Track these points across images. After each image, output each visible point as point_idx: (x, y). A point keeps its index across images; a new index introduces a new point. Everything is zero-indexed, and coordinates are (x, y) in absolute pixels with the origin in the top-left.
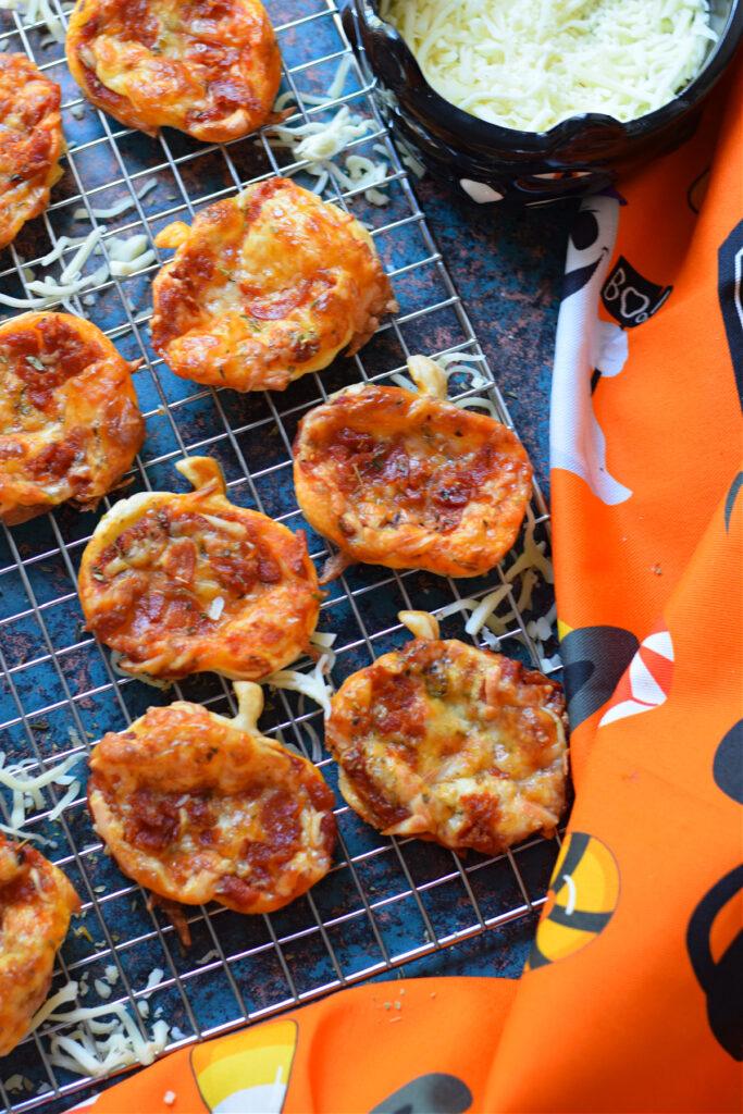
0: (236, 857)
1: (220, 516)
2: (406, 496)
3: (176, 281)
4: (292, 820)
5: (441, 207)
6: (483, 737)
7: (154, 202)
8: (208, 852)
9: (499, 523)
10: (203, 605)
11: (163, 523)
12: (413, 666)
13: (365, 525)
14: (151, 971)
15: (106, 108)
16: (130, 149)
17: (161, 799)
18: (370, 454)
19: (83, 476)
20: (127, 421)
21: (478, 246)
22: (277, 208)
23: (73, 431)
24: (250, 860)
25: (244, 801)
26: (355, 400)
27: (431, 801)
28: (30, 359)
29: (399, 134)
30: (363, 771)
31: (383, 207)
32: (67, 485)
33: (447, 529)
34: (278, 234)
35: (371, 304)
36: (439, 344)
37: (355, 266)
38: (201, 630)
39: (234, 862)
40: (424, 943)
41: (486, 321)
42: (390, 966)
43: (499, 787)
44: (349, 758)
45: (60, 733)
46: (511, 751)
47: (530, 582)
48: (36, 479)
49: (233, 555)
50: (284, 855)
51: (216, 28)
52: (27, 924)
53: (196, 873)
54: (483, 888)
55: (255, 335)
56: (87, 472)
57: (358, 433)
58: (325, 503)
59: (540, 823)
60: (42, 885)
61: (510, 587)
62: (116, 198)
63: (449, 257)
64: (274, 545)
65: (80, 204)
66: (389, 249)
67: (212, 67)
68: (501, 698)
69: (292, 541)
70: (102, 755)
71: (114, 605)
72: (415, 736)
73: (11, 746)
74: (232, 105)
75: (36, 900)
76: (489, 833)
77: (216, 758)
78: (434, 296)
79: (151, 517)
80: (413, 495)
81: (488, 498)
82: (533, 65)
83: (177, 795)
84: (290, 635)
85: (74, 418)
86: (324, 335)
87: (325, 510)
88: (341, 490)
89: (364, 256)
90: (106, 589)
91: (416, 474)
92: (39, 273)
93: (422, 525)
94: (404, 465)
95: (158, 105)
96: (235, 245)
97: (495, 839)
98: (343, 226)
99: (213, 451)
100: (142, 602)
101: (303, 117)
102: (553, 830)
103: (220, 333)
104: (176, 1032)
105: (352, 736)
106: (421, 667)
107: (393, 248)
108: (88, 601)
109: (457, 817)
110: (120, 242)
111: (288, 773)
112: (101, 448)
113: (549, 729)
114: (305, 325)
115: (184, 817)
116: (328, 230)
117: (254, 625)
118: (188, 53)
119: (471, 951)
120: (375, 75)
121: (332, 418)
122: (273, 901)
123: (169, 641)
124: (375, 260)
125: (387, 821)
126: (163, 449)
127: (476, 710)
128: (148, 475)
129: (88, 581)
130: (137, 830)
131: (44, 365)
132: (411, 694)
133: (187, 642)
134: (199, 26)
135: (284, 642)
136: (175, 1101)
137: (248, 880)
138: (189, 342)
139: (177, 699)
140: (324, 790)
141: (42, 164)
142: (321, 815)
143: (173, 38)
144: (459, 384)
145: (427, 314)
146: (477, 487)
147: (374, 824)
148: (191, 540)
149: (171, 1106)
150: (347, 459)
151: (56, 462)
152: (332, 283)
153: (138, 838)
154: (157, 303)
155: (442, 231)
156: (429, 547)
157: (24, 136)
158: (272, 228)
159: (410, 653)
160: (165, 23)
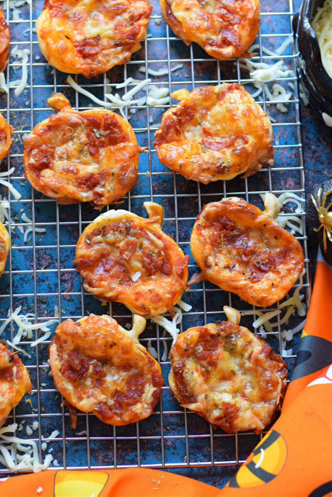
0: (109, 395)
1: (154, 235)
2: (242, 258)
3: (175, 117)
4: (140, 387)
5: (311, 122)
6: (243, 377)
7: (178, 75)
8: (97, 389)
9: (279, 287)
10: (131, 273)
11: (127, 228)
12: (222, 333)
13: (216, 265)
14: (54, 430)
15: (170, 24)
16: (176, 46)
17: (83, 357)
18: (232, 232)
19: (101, 193)
20: (129, 174)
21: (321, 146)
22: (232, 98)
23: (103, 171)
24: (115, 399)
25: (121, 371)
26: (233, 205)
27: (208, 399)
28: (95, 130)
29: (302, 81)
30: (182, 374)
31: (284, 113)
32: (91, 195)
33: (254, 280)
34: (229, 111)
35: (261, 157)
36: (287, 186)
37: (260, 138)
38: (126, 283)
39: (107, 398)
40: (183, 461)
41: (313, 182)
42: (164, 467)
43: (243, 403)
44: (177, 366)
45: (50, 307)
46: (253, 388)
47: (291, 311)
48: (78, 187)
49: (153, 254)
50: (132, 402)
51: (234, 4)
52: (3, 391)
53: (88, 397)
54: (219, 445)
55: (202, 154)
56: (103, 192)
57: (229, 221)
58: (202, 248)
59: (255, 426)
60: (16, 376)
61: (280, 312)
62: (161, 67)
63: (306, 147)
64: (173, 258)
65: (144, 65)
66: (279, 134)
67: (226, 22)
68: (257, 362)
69: (182, 259)
70: (62, 329)
71: (90, 256)
72: (211, 366)
73: (26, 305)
74: (229, 43)
75: (11, 381)
76: (230, 423)
77: (114, 347)
78: (293, 163)
79: (123, 223)
80: (245, 259)
81: (278, 273)
83: (91, 358)
84: (164, 301)
85: (105, 165)
86: (234, 165)
87: (200, 251)
88: (211, 245)
89: (265, 135)
90: (89, 248)
91: (249, 249)
92: (114, 91)
93: (244, 274)
94: (246, 243)
95: (194, 32)
96: (208, 109)
97: (232, 426)
98: (260, 118)
99: (165, 200)
100: (104, 260)
101: (260, 59)
102: (261, 431)
103: (186, 148)
104: (55, 462)
105: (182, 356)
106: (225, 335)
107: (281, 134)
108: (79, 250)
109: (218, 410)
110: (156, 89)
111: (146, 365)
112: (113, 183)
113: (275, 384)
114: (227, 157)
115: (91, 370)
116: (253, 117)
117: (150, 291)
118: (217, 11)
119: (204, 472)
120: (299, 51)
121: (220, 209)
122: (119, 421)
123: (109, 283)
124: (270, 138)
125: (185, 401)
126: (143, 192)
127: (244, 363)
128: (131, 203)
129: (83, 241)
130: (67, 368)
131: (100, 135)
132: (217, 346)
133: (117, 287)
135: (160, 304)
136: (42, 492)
137: (111, 408)
138: (171, 148)
139: (107, 314)
140: (159, 378)
141: (132, 41)
142: (155, 389)
143: (212, 2)
144: (290, 208)
146: (275, 265)
147: (179, 400)
148: (137, 240)
149: (39, 494)
150: (220, 231)
151: (90, 182)
152: (246, 142)
153: (66, 373)
154: (162, 123)
155: (307, 134)
156: (243, 286)
157: (128, 25)
158: (227, 107)
159: (222, 327)
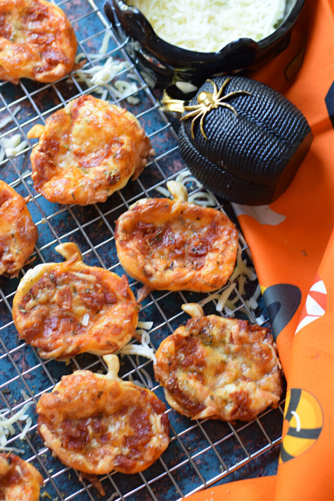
0: (121, 445)
1: (82, 272)
2: (175, 253)
3: (42, 154)
4: (146, 421)
6: (235, 362)
7: (21, 117)
8: (105, 445)
9: (225, 262)
10: (79, 319)
11: (53, 280)
12: (194, 331)
13: (156, 270)
17: (77, 423)
18: (154, 234)
19: (10, 259)
20: (28, 228)
22: (87, 111)
23: (1, 237)
24: (129, 445)
25: (119, 416)
26: (143, 207)
27: (215, 399)
29: (142, 66)
30: (178, 388)
31: (137, 105)
32: (2, 265)
33: (198, 268)
34: (90, 123)
35: (142, 152)
36: (176, 169)
37: (132, 134)
38: (79, 331)
39: (120, 448)
40: (220, 472)
42: (207, 486)
43: (248, 386)
44: (170, 383)
45: (17, 394)
46: (250, 367)
47: (242, 281)
49: (91, 292)
50: (145, 440)
51: (41, 25)
52: (19, 494)
53: (102, 457)
54: (246, 438)
55: (86, 175)
56: (12, 257)
57: (146, 224)
58: (135, 261)
59: (271, 401)
60: (23, 474)
61: (235, 284)
62: (1, 118)
64: (112, 284)
67: (42, 45)
68: (241, 340)
69: (120, 281)
70: (43, 405)
71: (33, 324)
72: (201, 366)
74: (55, 62)
75: (21, 482)
76: (247, 410)
77: (103, 397)
78: (170, 145)
79: (46, 277)
80: (178, 252)
81: (217, 250)
82: (201, 22)
83: (85, 419)
84: (126, 329)
86: (122, 170)
87: (135, 265)
88: (142, 253)
89: (135, 128)
90: (28, 316)
91: (178, 241)
93: (185, 267)
94: (172, 237)
95: (18, 67)
96: (68, 132)
97: (250, 413)
98: (122, 115)
99: (71, 238)
100: (47, 321)
101: (91, 64)
102: (277, 404)
103: (69, 177)
105: (169, 371)
106: (198, 331)
107: (145, 124)
108: (19, 324)
109: (229, 405)
110: (7, 140)
111: (140, 398)
112: (17, 243)
113: (268, 352)
114: (112, 167)
115: (90, 430)
116: (116, 118)
117: (107, 326)
118: (28, 40)
119: (245, 471)
120: (127, 36)
121: (133, 218)
122: (144, 465)
123: (64, 339)
124: (141, 129)
125: (194, 412)
126: (46, 241)
127: (229, 348)
128: (42, 254)
129: (18, 313)
130: (68, 441)
132: (195, 345)
133: (73, 339)
134: (31, 26)
135: (123, 333)
137: (129, 456)
138: (54, 183)
139: (77, 369)
140: (159, 403)
142: (160, 416)
143: (19, 33)
145: (168, 155)
146: (210, 245)
147: (187, 415)
148: (68, 286)
150: (143, 237)
152: (122, 144)
153: (69, 445)
154: (34, 166)
156: (191, 278)
158: (86, 121)
159: (191, 325)
160: (15, 26)
